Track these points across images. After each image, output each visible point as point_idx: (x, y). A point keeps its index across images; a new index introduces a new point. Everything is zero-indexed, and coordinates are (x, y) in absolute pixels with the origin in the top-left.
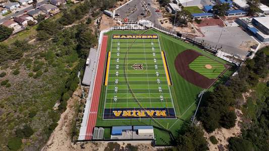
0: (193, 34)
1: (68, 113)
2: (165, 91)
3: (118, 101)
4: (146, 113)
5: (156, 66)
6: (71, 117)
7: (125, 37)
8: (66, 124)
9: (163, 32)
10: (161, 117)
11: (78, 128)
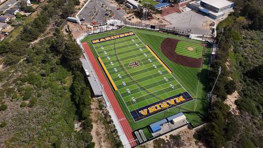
0: (162, 24)
1: (97, 129)
2: (171, 79)
3: (138, 100)
4: (168, 103)
5: (149, 60)
6: (102, 131)
7: (104, 40)
8: (102, 140)
9: (135, 28)
10: (182, 102)
11: (117, 138)
